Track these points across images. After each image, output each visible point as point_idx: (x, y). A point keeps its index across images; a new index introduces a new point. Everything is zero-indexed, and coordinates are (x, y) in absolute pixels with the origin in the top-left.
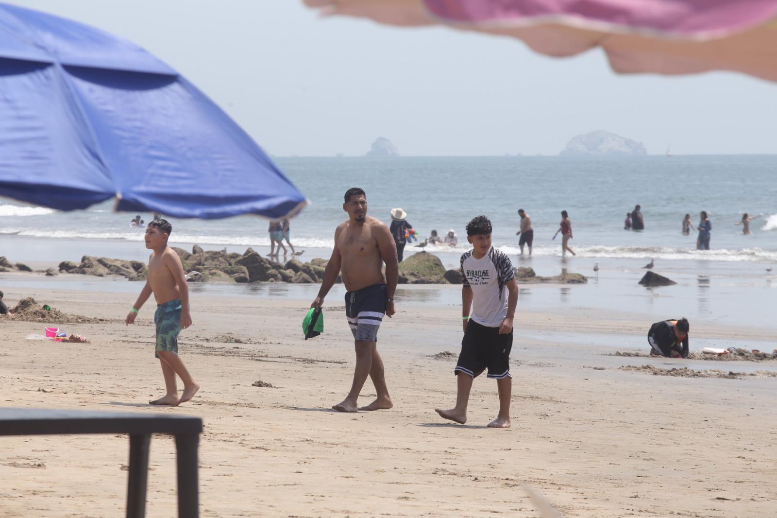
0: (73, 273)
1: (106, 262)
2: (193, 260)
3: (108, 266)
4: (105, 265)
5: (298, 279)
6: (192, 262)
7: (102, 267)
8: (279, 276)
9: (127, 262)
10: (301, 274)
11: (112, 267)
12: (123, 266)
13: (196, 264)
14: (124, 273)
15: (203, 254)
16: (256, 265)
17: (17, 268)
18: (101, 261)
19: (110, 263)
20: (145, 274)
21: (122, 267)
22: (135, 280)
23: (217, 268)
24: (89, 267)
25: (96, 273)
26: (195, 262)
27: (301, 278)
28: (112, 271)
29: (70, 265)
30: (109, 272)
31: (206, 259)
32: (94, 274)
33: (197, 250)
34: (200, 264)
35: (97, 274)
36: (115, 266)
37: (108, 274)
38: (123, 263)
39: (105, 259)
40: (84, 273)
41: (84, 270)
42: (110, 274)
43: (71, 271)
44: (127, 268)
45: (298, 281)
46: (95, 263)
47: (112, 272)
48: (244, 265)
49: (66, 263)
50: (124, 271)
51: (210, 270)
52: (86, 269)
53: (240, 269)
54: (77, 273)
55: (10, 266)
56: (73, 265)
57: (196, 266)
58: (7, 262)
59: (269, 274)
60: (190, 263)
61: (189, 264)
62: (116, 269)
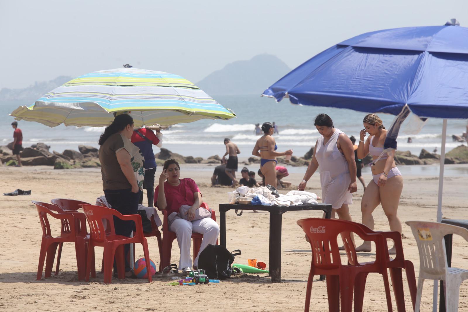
0: (256, 163)
29: (254, 159)
43: (255, 162)
62: (281, 160)
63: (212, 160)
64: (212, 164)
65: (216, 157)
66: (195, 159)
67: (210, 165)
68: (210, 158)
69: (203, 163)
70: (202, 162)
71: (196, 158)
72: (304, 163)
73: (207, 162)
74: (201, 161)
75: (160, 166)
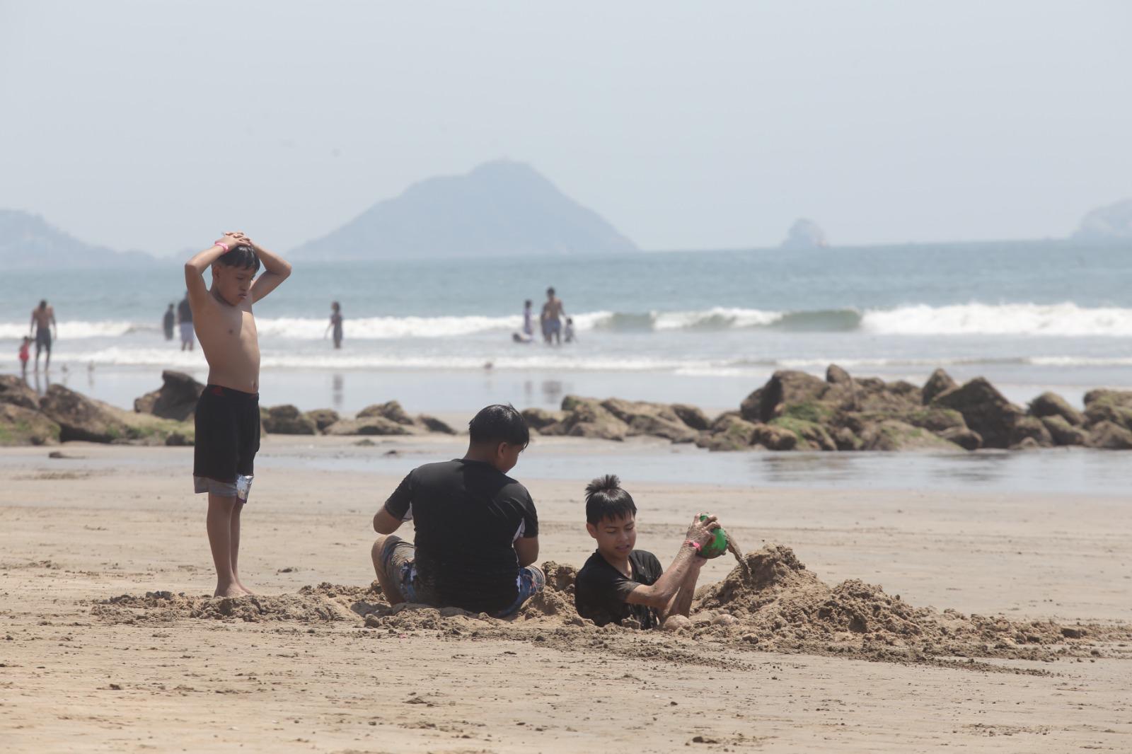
0: (549, 434)
1: (619, 408)
2: (837, 398)
3: (625, 416)
4: (618, 414)
5: (1100, 438)
6: (833, 404)
7: (614, 419)
8: (1045, 432)
9: (663, 406)
10: (1107, 427)
11: (639, 420)
12: (660, 415)
13: (842, 408)
14: (666, 431)
15: (851, 384)
16: (983, 407)
17: (424, 426)
18: (607, 406)
19: (628, 411)
20: (733, 433)
21: (658, 419)
22: (726, 449)
23: (893, 417)
24: (585, 420)
25: (606, 434)
26: (840, 402)
27: (1108, 436)
28: (637, 427)
29: (541, 416)
30: (632, 430)
31: (862, 396)
32: (602, 435)
33: (837, 375)
34: (851, 407)
35: (609, 436)
36: (644, 417)
37: (628, 435)
38: (659, 410)
39: (616, 401)
40: (580, 433)
41: (579, 427)
42: (633, 435)
43: (545, 430)
44: (670, 419)
45: (1100, 443)
46: (599, 411)
47: (638, 431)
48: (954, 407)
49: (533, 412)
50: (667, 427)
51: (879, 421)
52: (583, 425)
53: (950, 418)
54: (560, 434)
55: (410, 422)
56: (549, 416)
57: (844, 413)
58: (402, 412)
59: (1021, 429)
60: (831, 406)
61: (828, 409)
62: (647, 424)
63: (372, 422)
64: (375, 439)
65: (389, 408)
66: (306, 418)
67: (367, 443)
68: (364, 414)
69: (337, 434)
70: (336, 427)
71: (311, 414)
72: (748, 436)
73: (354, 427)
74: (330, 423)
75: (159, 445)
